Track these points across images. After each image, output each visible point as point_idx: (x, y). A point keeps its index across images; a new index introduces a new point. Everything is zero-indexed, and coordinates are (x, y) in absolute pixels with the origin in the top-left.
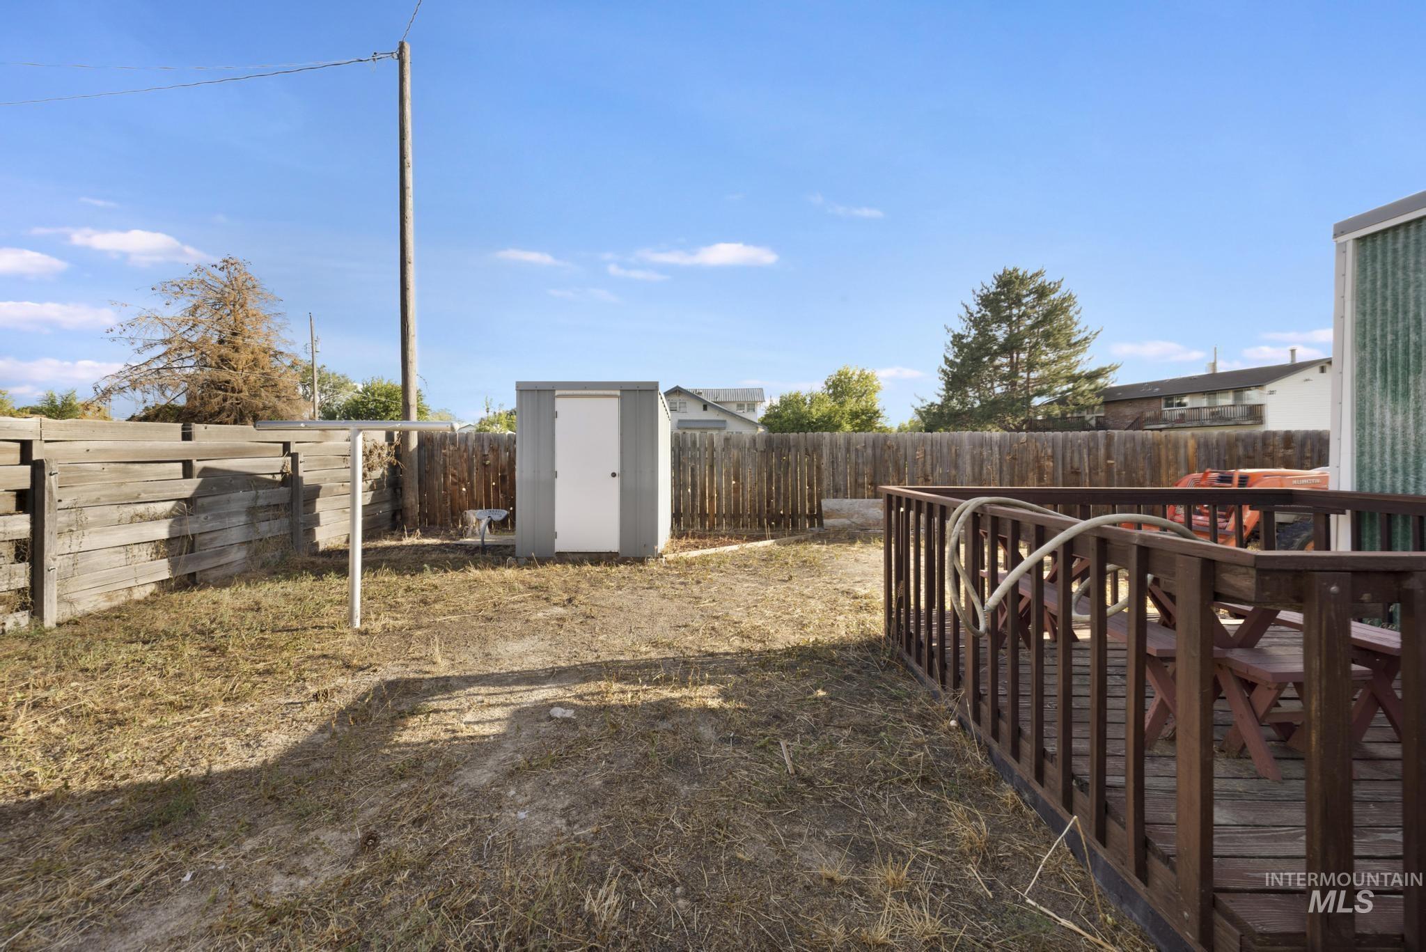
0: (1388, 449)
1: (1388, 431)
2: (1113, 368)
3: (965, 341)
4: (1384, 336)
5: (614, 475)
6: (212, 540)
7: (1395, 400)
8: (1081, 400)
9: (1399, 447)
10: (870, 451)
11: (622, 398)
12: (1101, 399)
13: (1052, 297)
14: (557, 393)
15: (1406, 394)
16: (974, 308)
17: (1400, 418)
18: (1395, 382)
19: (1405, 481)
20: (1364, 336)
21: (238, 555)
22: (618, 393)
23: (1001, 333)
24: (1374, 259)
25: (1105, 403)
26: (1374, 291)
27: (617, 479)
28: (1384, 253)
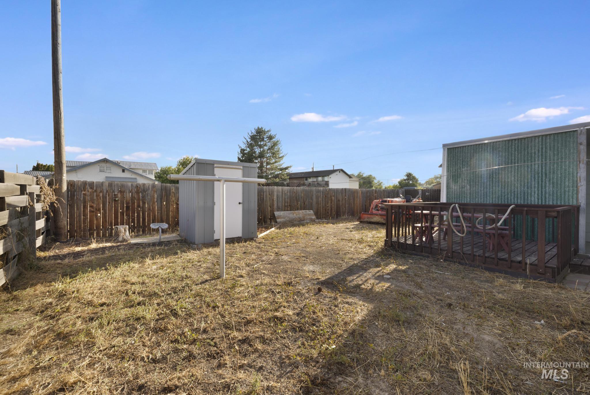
0: (453, 194)
1: (453, 190)
2: (290, 167)
3: (245, 152)
4: (453, 170)
5: (240, 203)
7: (455, 183)
8: (283, 177)
9: (456, 193)
10: (289, 194)
11: (243, 170)
12: (288, 177)
13: (274, 140)
14: (215, 165)
15: (457, 182)
16: (249, 140)
17: (456, 187)
18: (455, 179)
19: (457, 200)
20: (448, 169)
22: (242, 167)
23: (257, 150)
24: (451, 153)
25: (290, 178)
26: (451, 160)
27: (241, 205)
28: (453, 152)
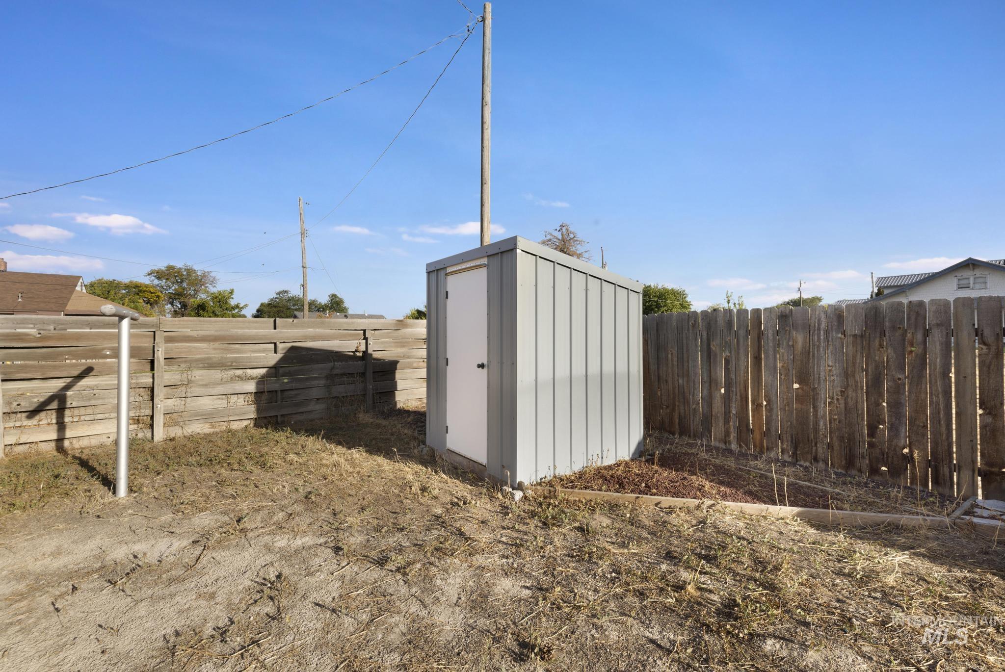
5: (481, 366)
6: (297, 395)
11: (489, 266)
14: (447, 270)
21: (318, 408)
22: (486, 260)
27: (485, 371)
